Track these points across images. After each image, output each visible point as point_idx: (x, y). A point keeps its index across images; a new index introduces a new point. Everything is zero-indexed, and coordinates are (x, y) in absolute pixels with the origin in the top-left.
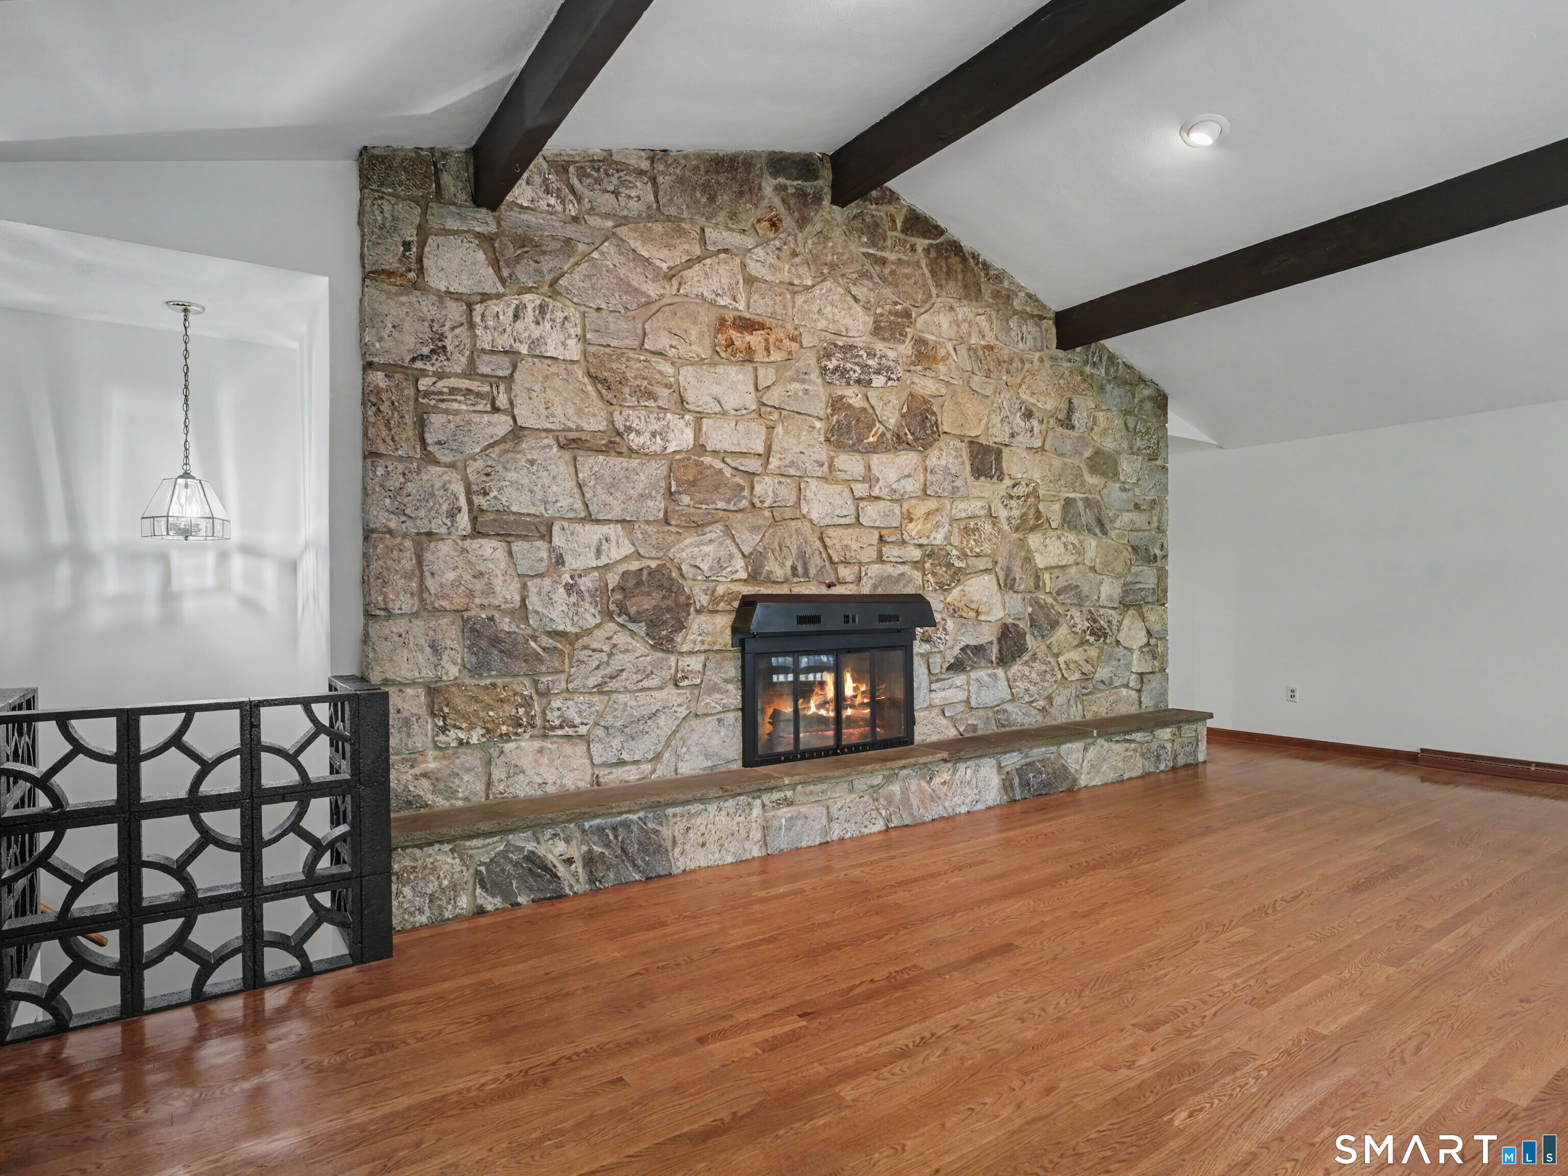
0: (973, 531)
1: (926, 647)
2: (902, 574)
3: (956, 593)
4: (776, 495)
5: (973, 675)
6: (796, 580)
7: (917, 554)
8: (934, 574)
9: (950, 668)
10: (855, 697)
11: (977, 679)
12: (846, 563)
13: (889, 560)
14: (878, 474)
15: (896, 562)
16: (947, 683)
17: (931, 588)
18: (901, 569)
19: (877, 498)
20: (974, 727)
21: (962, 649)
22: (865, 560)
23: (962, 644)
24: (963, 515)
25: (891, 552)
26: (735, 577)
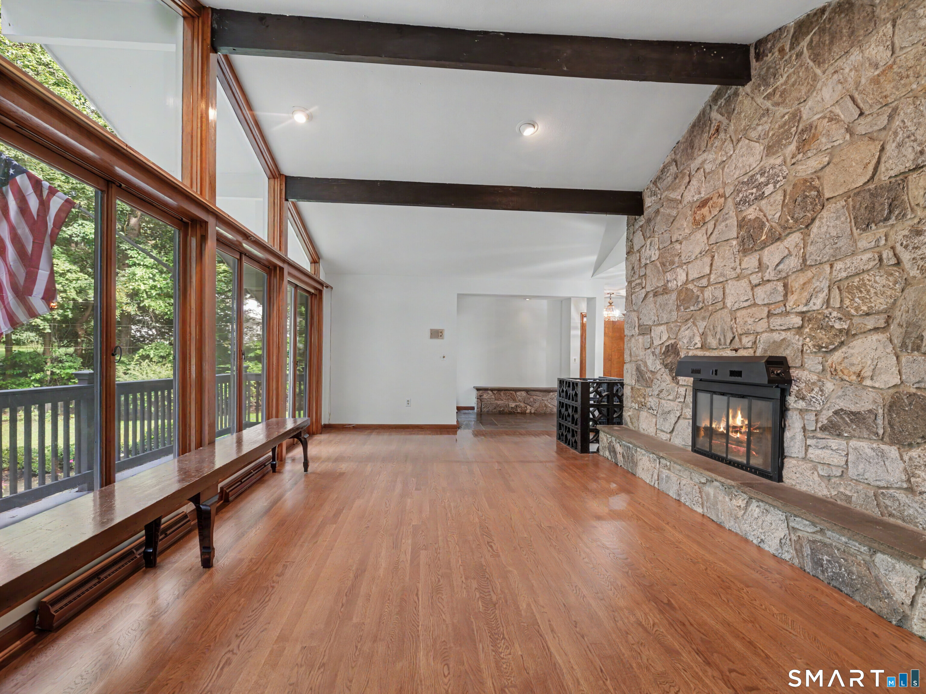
0: (858, 288)
1: (802, 404)
2: (784, 339)
3: (837, 356)
4: (713, 296)
5: (853, 443)
6: (721, 347)
7: (797, 321)
8: (813, 338)
9: (823, 429)
10: (742, 427)
11: (856, 449)
12: (747, 334)
13: (775, 328)
14: (768, 263)
15: (781, 330)
16: (822, 443)
17: (808, 351)
18: (784, 335)
19: (769, 281)
20: (849, 498)
21: (836, 413)
22: (759, 330)
23: (837, 407)
24: (844, 274)
25: (776, 322)
26: (696, 347)
